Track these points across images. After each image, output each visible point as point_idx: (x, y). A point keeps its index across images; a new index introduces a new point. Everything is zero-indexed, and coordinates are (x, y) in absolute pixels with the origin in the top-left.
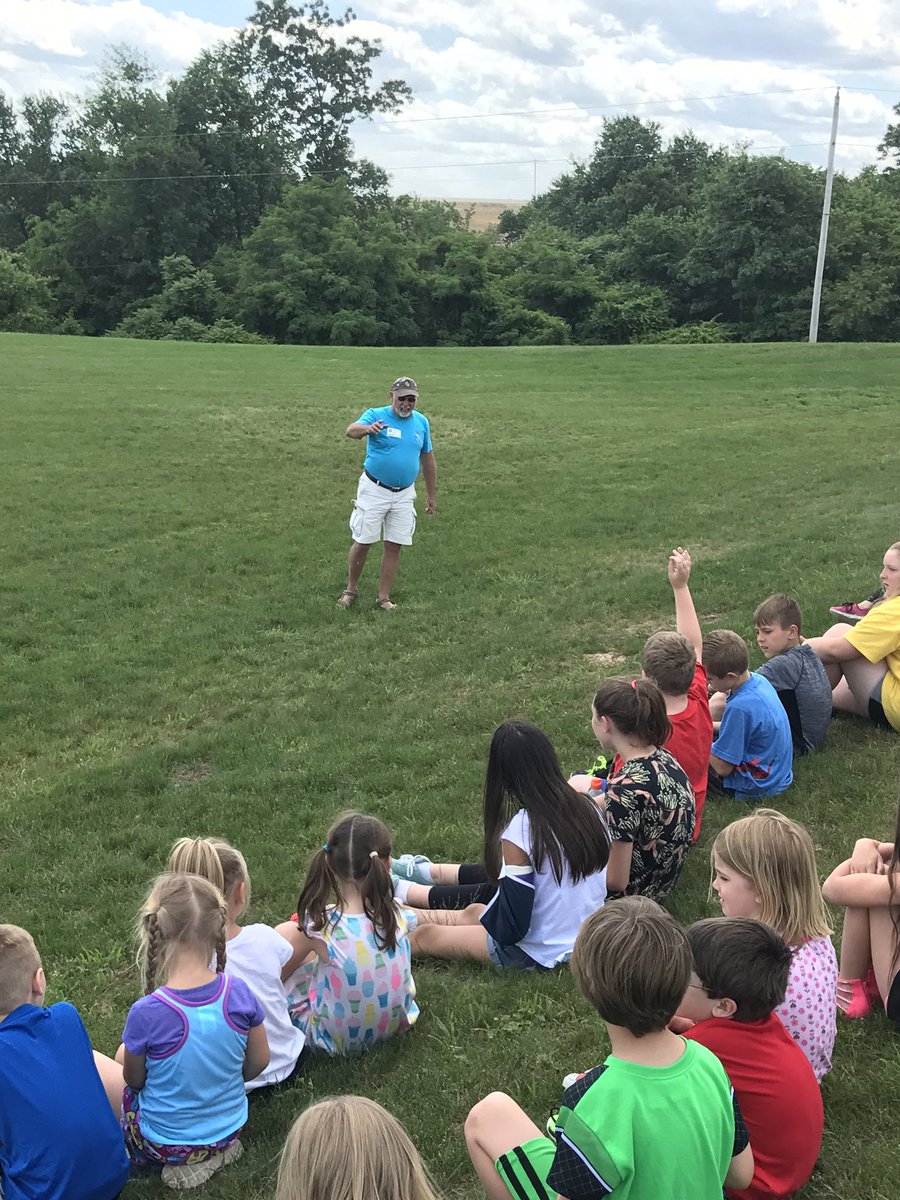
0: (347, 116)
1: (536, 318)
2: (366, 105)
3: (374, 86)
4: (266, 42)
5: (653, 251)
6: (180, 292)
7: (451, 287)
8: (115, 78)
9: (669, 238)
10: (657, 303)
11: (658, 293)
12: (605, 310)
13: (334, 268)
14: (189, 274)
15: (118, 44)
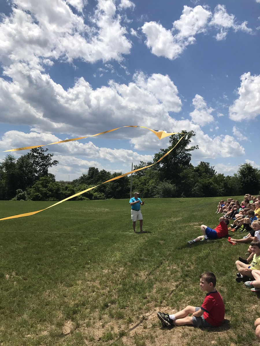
0: (48, 166)
1: (84, 198)
2: (50, 164)
3: (51, 161)
4: (33, 154)
5: (102, 187)
6: (20, 195)
7: (69, 193)
8: (8, 160)
9: (104, 185)
10: (103, 195)
11: (103, 194)
12: (95, 196)
13: (49, 191)
14: (22, 192)
15: (8, 154)
